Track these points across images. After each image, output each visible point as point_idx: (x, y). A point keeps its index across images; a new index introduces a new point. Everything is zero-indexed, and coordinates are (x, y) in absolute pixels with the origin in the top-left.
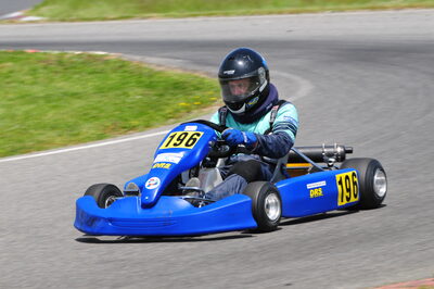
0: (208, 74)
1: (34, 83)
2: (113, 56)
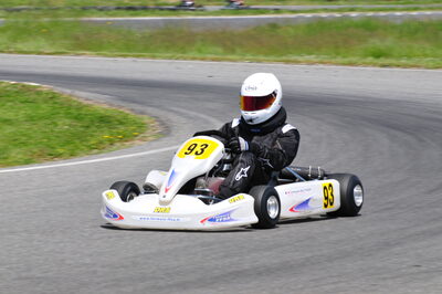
0: (132, 110)
2: (45, 87)
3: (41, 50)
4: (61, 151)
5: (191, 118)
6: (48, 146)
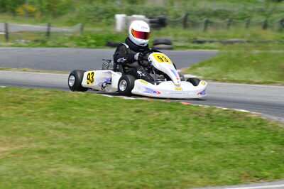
3: (251, 79)
4: (266, 173)
6: (254, 168)
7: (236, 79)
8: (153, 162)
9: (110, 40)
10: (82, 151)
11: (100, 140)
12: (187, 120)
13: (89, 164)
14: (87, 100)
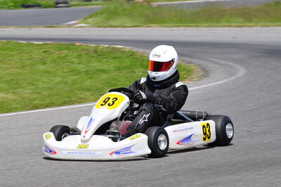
0: (183, 61)
1: (79, 63)
2: (127, 48)
3: (125, 25)
5: (222, 65)
7: (114, 24)
8: (58, 86)
9: (24, 3)
10: (7, 82)
11: (19, 74)
12: (80, 55)
13: (12, 91)
14: (8, 46)
